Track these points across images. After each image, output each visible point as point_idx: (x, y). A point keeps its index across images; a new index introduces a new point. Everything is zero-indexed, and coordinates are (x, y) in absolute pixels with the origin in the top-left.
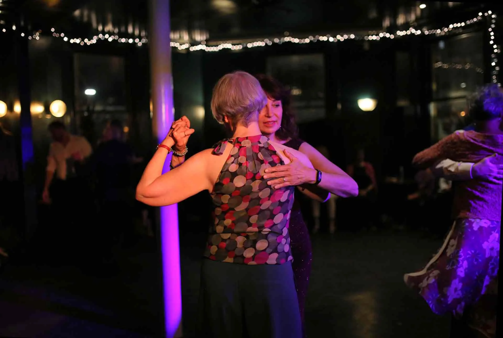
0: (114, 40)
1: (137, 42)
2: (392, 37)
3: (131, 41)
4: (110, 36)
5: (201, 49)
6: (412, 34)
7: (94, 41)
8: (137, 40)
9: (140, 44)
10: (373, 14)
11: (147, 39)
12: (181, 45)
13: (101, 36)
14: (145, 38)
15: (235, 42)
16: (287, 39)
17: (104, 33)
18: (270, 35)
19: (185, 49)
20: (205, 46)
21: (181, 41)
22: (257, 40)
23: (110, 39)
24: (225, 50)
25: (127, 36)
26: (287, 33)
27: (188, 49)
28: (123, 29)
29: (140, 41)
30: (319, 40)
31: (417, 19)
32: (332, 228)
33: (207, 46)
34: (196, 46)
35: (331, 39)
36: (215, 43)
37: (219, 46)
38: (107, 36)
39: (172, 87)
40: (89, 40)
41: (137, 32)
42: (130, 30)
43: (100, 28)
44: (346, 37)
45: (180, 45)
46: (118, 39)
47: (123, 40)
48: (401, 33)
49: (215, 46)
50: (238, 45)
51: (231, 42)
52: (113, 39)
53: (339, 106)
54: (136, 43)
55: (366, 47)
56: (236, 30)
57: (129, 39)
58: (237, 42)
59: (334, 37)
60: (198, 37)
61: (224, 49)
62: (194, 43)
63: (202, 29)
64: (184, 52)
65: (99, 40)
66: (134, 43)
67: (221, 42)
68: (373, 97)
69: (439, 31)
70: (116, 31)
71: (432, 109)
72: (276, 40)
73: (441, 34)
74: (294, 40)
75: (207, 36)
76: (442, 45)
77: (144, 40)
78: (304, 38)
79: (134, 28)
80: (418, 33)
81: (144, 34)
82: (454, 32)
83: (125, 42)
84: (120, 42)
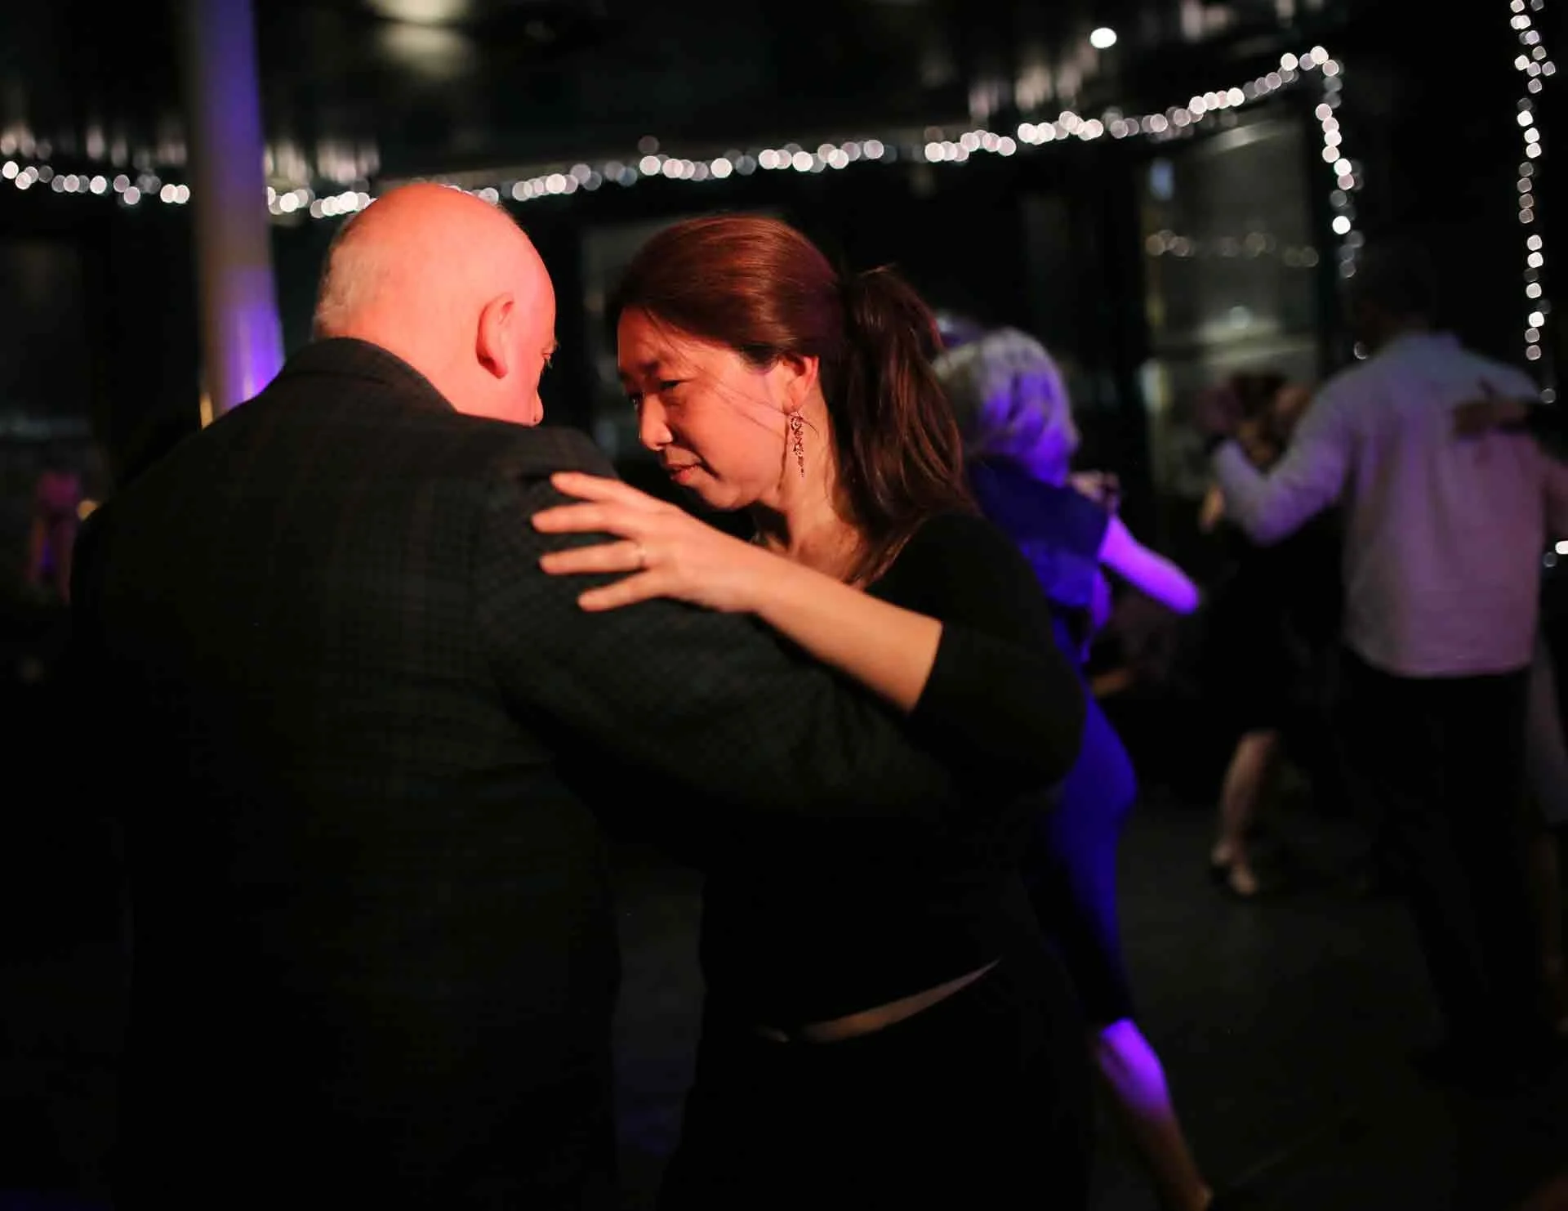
0: (36, 186)
1: (122, 190)
2: (1007, 147)
3: (98, 185)
4: (21, 170)
5: (349, 209)
6: (1073, 139)
8: (122, 184)
9: (132, 198)
10: (935, 72)
11: (157, 174)
12: (283, 196)
14: (150, 170)
15: (470, 177)
16: (650, 165)
18: (590, 153)
19: (294, 211)
21: (281, 183)
22: (549, 167)
23: (24, 182)
25: (89, 169)
26: (648, 141)
27: (304, 212)
28: (67, 144)
29: (132, 184)
30: (759, 167)
31: (1089, 85)
34: (336, 195)
35: (802, 163)
38: (10, 170)
41: (119, 154)
42: (95, 146)
44: (853, 152)
45: (278, 196)
46: (51, 181)
47: (70, 184)
48: (1035, 134)
50: (482, 187)
51: (458, 179)
52: (35, 180)
54: (120, 192)
55: (922, 182)
56: (467, 140)
57: (91, 179)
58: (482, 176)
59: (812, 152)
60: (340, 167)
62: (325, 188)
63: (353, 139)
64: (289, 223)
66: (112, 196)
69: (1157, 125)
70: (46, 147)
72: (616, 172)
73: (1170, 136)
74: (678, 169)
75: (370, 161)
76: (1161, 180)
77: (149, 182)
78: (708, 158)
79: (109, 139)
80: (1090, 130)
81: (144, 158)
82: (1212, 124)
83: (79, 191)
84: (60, 191)
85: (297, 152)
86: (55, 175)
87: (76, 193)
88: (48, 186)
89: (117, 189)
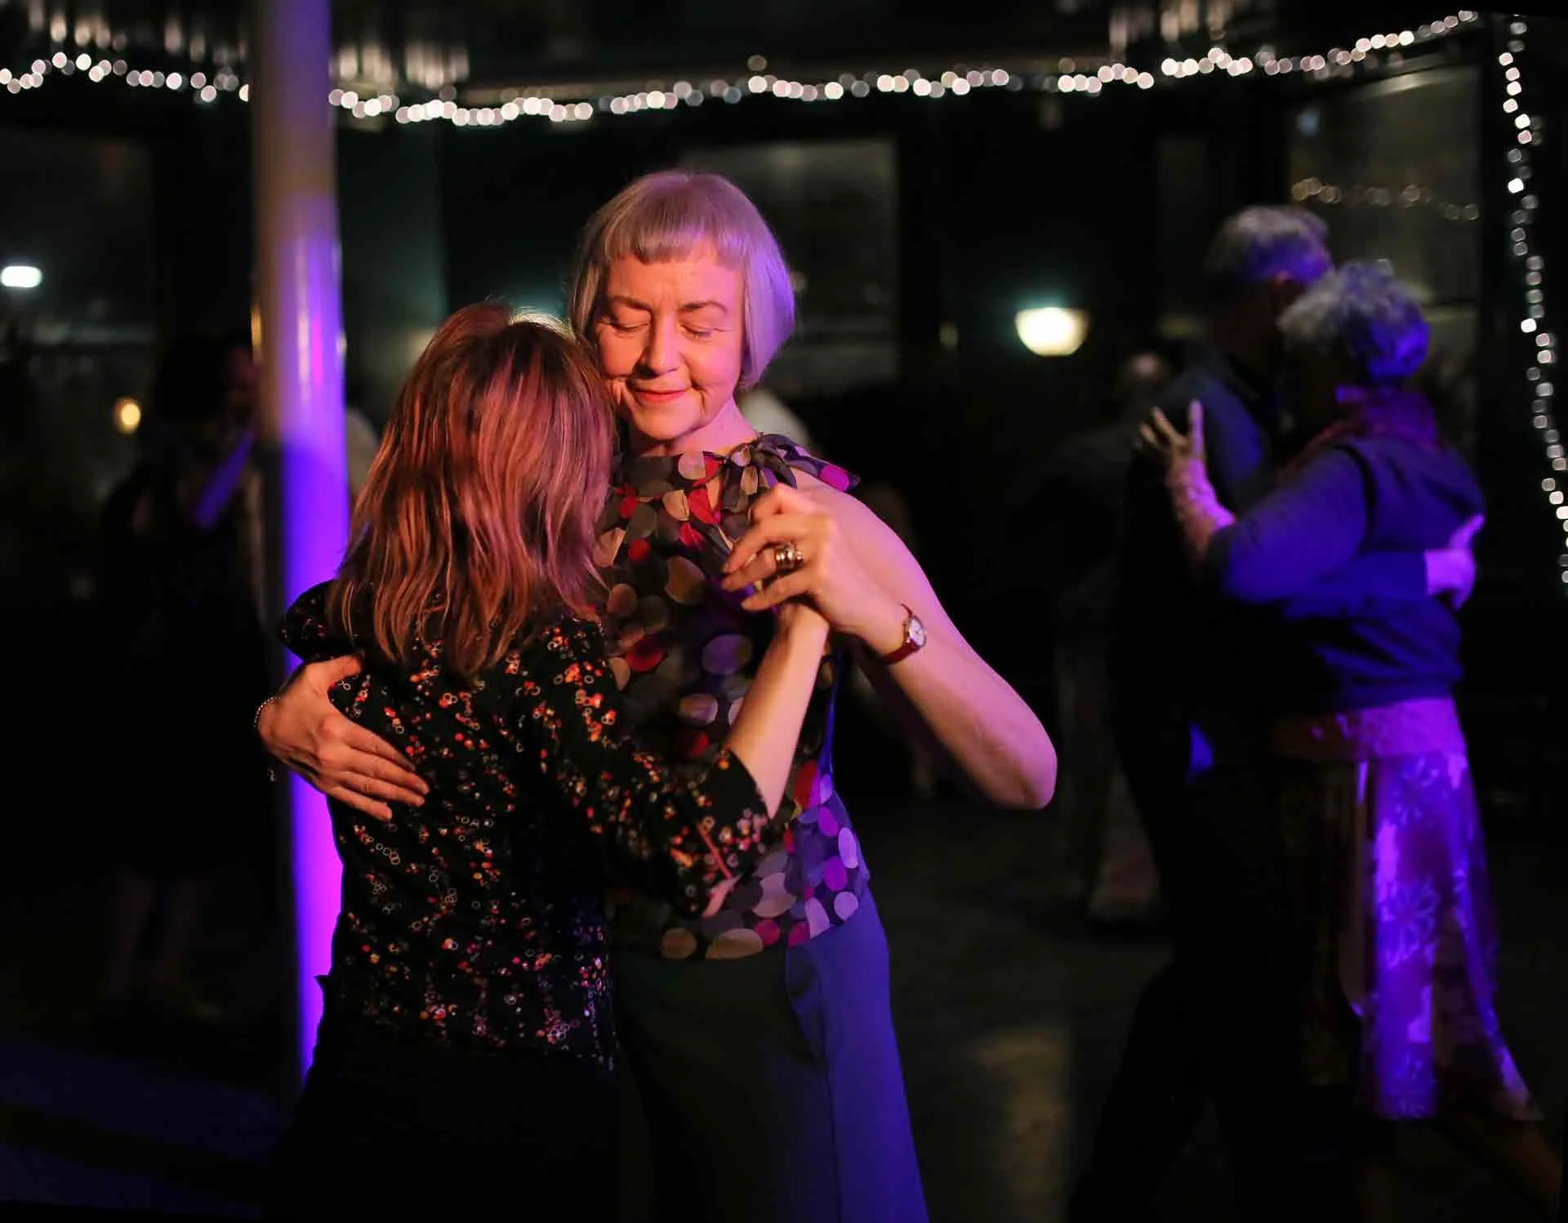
0: (109, 79)
1: (198, 87)
2: (1145, 81)
3: (175, 81)
4: (95, 63)
5: (437, 116)
6: (1220, 73)
7: (33, 79)
8: (198, 80)
9: (208, 95)
11: (235, 74)
12: (366, 100)
13: (60, 60)
14: (229, 69)
15: (563, 91)
16: (757, 85)
17: (71, 50)
18: (693, 69)
19: (378, 116)
20: (454, 106)
21: (366, 86)
22: (649, 84)
23: (98, 74)
24: (530, 124)
25: (164, 63)
26: (756, 61)
27: (388, 117)
28: (144, 36)
29: (209, 82)
30: (874, 91)
31: (1237, 19)
33: (460, 106)
34: (421, 103)
35: (923, 88)
36: (487, 95)
37: (504, 107)
38: (83, 62)
39: (336, 256)
40: (17, 75)
41: (198, 49)
42: (173, 40)
43: (58, 31)
44: (978, 78)
45: (359, 100)
46: (126, 75)
47: (146, 78)
48: (1177, 69)
49: (492, 107)
50: (576, 102)
51: (551, 90)
52: (108, 74)
53: (949, 336)
54: (195, 89)
55: (1050, 115)
56: (563, 49)
57: (166, 77)
58: (576, 90)
59: (934, 77)
60: (428, 72)
61: (524, 119)
62: (413, 94)
63: (442, 44)
64: (373, 127)
65: (52, 74)
66: (188, 92)
67: (514, 91)
68: (1073, 303)
69: (1315, 64)
70: (121, 40)
72: (720, 89)
73: (1327, 74)
74: (785, 89)
75: (459, 68)
76: (1309, 122)
77: (226, 80)
78: (821, 81)
79: (187, 36)
80: (1240, 67)
81: (224, 55)
82: (1374, 65)
83: (154, 85)
84: (134, 85)
85: (383, 53)
86: (131, 69)
87: (151, 87)
88: (122, 79)
89: (193, 86)
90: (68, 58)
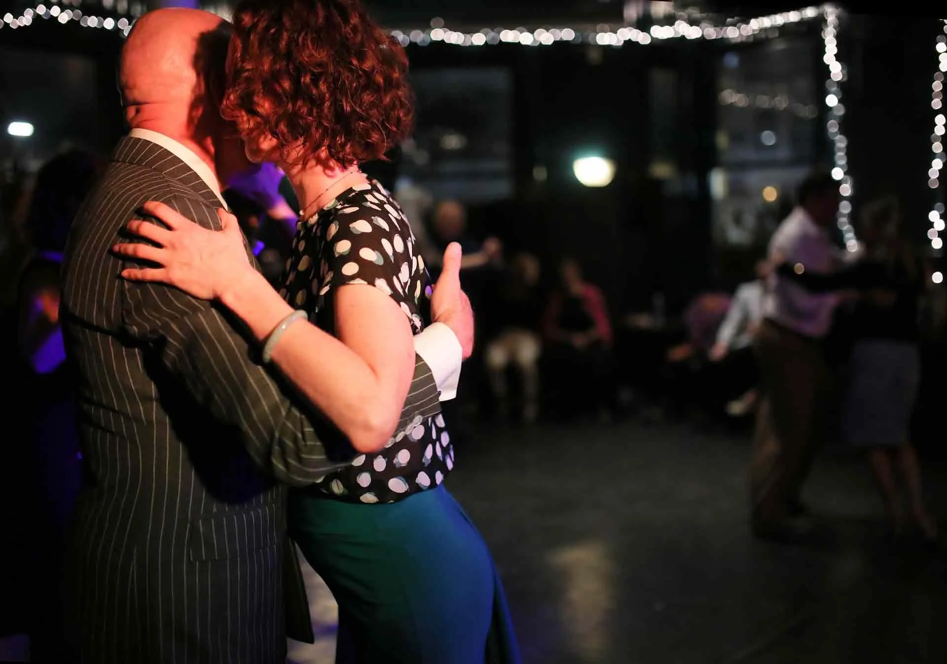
0: (71, 22)
1: (123, 27)
2: (645, 39)
3: (109, 24)
4: (62, 11)
6: (682, 37)
7: (26, 19)
8: (123, 23)
13: (41, 9)
16: (438, 34)
17: (48, 4)
18: (402, 24)
23: (64, 19)
25: (102, 12)
26: (437, 22)
30: (499, 41)
32: (530, 412)
38: (55, 11)
40: (16, 17)
41: (122, 6)
42: (108, 1)
44: (557, 34)
46: (80, 19)
47: (92, 22)
48: (661, 32)
52: (70, 18)
53: (542, 173)
54: (121, 29)
55: (594, 56)
57: (104, 19)
59: (532, 32)
65: (37, 18)
66: (117, 30)
68: (607, 155)
69: (730, 33)
71: (718, 183)
72: (417, 37)
73: (739, 40)
76: (732, 61)
78: (472, 33)
80: (694, 33)
81: (138, 9)
82: (763, 36)
83: (98, 27)
84: (86, 26)
86: (83, 15)
87: (95, 28)
88: (79, 22)
89: (120, 27)
90: (47, 8)
